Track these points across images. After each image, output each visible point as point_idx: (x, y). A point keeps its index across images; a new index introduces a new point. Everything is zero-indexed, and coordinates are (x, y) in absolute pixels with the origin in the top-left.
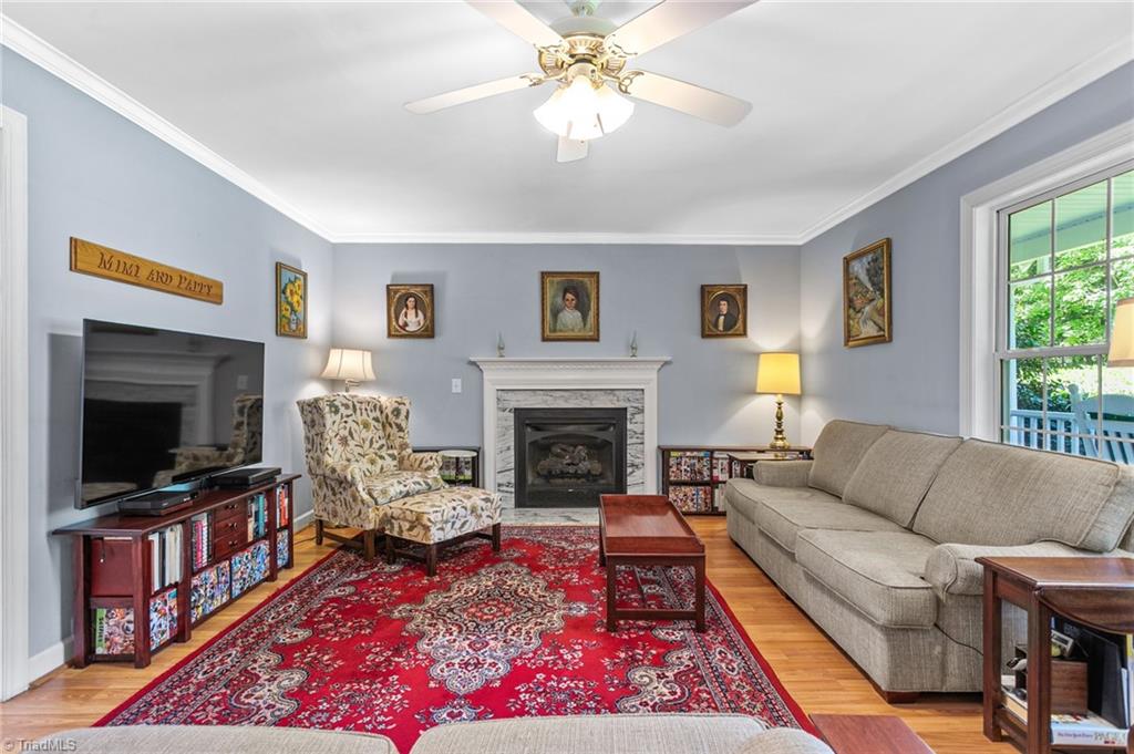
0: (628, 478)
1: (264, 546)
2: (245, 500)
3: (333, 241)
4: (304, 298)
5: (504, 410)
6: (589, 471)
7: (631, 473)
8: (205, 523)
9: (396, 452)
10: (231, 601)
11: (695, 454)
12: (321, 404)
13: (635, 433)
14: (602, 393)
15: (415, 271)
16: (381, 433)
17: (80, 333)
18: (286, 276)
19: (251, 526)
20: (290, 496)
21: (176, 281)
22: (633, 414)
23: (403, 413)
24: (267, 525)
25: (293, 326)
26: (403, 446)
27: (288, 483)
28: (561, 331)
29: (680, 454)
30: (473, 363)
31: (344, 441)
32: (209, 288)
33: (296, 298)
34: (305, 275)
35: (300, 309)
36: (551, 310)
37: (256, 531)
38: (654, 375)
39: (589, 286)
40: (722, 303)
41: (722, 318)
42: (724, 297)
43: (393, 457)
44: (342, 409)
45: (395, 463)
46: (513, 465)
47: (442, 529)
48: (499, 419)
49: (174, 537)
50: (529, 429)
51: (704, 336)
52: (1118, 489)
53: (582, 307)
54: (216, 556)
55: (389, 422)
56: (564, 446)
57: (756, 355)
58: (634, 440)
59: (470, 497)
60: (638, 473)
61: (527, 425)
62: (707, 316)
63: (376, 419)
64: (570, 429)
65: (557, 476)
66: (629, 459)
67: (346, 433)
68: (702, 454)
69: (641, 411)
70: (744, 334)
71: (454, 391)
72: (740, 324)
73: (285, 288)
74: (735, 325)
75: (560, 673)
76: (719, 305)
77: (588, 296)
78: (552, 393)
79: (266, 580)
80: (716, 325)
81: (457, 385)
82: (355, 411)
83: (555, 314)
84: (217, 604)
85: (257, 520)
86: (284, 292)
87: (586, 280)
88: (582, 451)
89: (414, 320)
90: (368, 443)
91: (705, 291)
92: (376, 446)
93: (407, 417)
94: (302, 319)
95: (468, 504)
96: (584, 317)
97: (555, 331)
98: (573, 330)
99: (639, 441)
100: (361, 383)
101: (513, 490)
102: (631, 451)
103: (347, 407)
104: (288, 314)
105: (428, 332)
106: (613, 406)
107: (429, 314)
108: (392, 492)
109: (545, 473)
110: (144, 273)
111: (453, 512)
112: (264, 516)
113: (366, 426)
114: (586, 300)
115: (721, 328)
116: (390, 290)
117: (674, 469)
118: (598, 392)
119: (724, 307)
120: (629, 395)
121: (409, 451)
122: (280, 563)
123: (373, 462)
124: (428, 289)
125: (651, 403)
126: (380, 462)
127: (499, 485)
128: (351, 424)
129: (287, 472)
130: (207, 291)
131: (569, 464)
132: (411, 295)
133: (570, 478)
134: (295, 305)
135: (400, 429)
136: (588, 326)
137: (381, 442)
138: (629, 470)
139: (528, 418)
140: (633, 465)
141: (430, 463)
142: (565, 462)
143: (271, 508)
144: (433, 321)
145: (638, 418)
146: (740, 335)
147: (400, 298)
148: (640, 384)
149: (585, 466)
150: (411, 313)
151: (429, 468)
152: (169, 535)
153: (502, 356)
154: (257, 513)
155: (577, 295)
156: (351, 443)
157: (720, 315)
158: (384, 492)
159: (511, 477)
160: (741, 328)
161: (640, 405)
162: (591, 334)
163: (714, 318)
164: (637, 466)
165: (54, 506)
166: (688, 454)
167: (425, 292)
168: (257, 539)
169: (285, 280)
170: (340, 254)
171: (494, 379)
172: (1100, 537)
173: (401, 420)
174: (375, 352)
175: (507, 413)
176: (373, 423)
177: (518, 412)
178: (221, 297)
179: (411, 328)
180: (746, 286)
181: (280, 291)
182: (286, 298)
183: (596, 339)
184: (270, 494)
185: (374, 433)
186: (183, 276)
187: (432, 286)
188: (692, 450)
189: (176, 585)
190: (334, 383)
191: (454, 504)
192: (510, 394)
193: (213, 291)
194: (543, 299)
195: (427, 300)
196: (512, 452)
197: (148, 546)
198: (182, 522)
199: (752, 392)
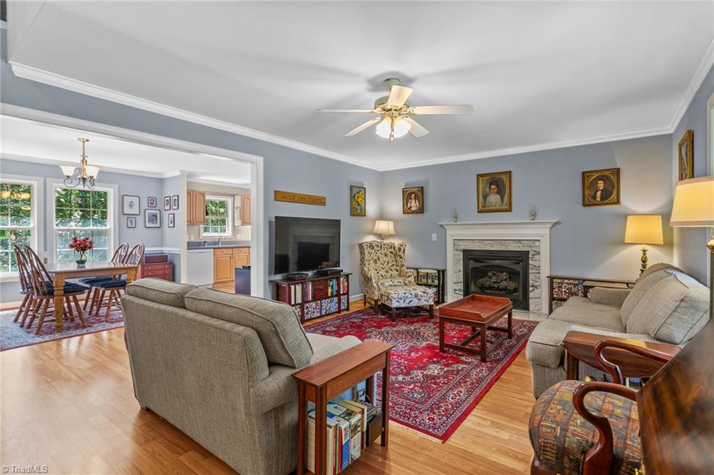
0: (530, 294)
1: (336, 299)
2: (327, 280)
3: (381, 170)
4: (364, 199)
5: (458, 250)
6: (506, 287)
7: (532, 291)
8: (310, 285)
9: (398, 268)
10: (321, 316)
11: (571, 281)
12: (363, 245)
13: (535, 267)
14: (513, 242)
15: (416, 180)
16: (393, 259)
17: (274, 220)
18: (355, 191)
19: (330, 290)
20: (348, 281)
21: (308, 199)
22: (533, 255)
23: (402, 250)
24: (337, 291)
25: (359, 212)
26: (402, 266)
27: (347, 276)
28: (488, 207)
29: (560, 281)
30: (441, 226)
31: (375, 262)
32: (320, 200)
33: (360, 199)
34: (365, 189)
35: (363, 204)
36: (483, 195)
37: (332, 293)
38: (547, 231)
39: (505, 180)
40: (599, 182)
41: (599, 193)
42: (600, 178)
43: (397, 270)
44: (375, 248)
45: (398, 273)
46: (462, 280)
47: (398, 301)
48: (454, 255)
49: (299, 288)
50: (472, 261)
51: (585, 205)
52: (683, 304)
53: (501, 192)
54: (315, 298)
55: (397, 253)
56: (495, 273)
57: (624, 217)
58: (534, 271)
59: (416, 290)
60: (536, 291)
61: (470, 259)
62: (587, 192)
63: (392, 253)
64: (498, 262)
65: (487, 289)
66: (531, 282)
67: (376, 258)
68: (576, 282)
69: (538, 253)
70: (618, 202)
71: (433, 239)
72: (614, 195)
73: (355, 195)
74: (610, 196)
75: (402, 358)
76: (597, 183)
77: (504, 186)
78: (484, 242)
79: (336, 312)
80: (594, 197)
81: (434, 237)
82: (381, 248)
83: (485, 197)
84: (315, 315)
85: (332, 288)
86: (354, 197)
87: (503, 176)
88: (505, 275)
89: (414, 205)
90: (386, 263)
91: (585, 175)
92: (390, 264)
93: (404, 252)
94: (363, 207)
95: (413, 293)
96: (502, 198)
97: (485, 207)
98: (495, 206)
99: (538, 272)
100: (390, 236)
101: (462, 293)
102: (532, 277)
103: (378, 246)
104: (356, 206)
105: (421, 210)
106: (519, 250)
107: (421, 202)
108: (386, 284)
109: (480, 285)
110: (296, 198)
111: (404, 295)
112: (335, 288)
113: (386, 255)
114: (503, 188)
115: (598, 199)
116: (404, 191)
117: (556, 290)
118: (511, 242)
119: (601, 185)
120: (530, 243)
121: (405, 268)
122: (343, 307)
123: (387, 272)
124: (420, 189)
125: (544, 248)
126: (390, 272)
127: (455, 290)
128: (379, 254)
129: (346, 271)
130: (320, 201)
131: (495, 282)
132: (413, 193)
133: (496, 290)
134: (360, 203)
135: (401, 258)
136: (505, 203)
137: (393, 263)
138: (531, 289)
139: (470, 255)
140: (533, 286)
141: (410, 274)
142: (492, 281)
143: (338, 285)
144: (423, 205)
145: (536, 257)
146: (614, 203)
147: (407, 195)
148: (537, 237)
149: (503, 284)
150: (413, 201)
151: (410, 276)
152: (297, 287)
153: (456, 222)
154: (332, 286)
155: (497, 186)
156: (379, 263)
157: (597, 191)
158: (382, 284)
159: (461, 286)
160: (616, 198)
161: (538, 250)
162: (506, 207)
163: (593, 193)
164: (536, 287)
165: (270, 274)
166: (566, 281)
167: (419, 191)
168: (332, 296)
169: (354, 192)
170: (383, 177)
171: (452, 233)
172: (667, 333)
173: (401, 254)
174: (396, 221)
175: (459, 252)
176: (390, 254)
177: (465, 251)
178: (325, 203)
179: (413, 209)
180: (619, 169)
181: (352, 197)
182: (355, 200)
183: (510, 210)
184: (338, 279)
185: (390, 259)
186: (310, 197)
187: (422, 188)
188: (569, 279)
189: (300, 304)
190: (380, 236)
191: (405, 292)
192: (461, 242)
193: (322, 201)
194: (478, 190)
195: (420, 194)
196: (462, 273)
197: (290, 289)
198: (301, 283)
199: (622, 243)
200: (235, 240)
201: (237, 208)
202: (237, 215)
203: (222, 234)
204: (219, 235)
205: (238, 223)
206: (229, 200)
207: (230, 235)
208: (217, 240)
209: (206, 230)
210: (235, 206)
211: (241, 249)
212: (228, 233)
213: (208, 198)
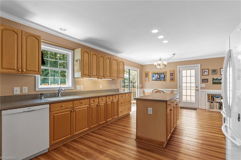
200: (75, 91)
201: (77, 61)
202: (77, 67)
203: (62, 86)
204: (59, 86)
205: (78, 74)
206: (70, 53)
207: (71, 86)
208: (57, 92)
209: (44, 81)
210: (75, 59)
211: (81, 101)
212: (69, 84)
213: (44, 47)
